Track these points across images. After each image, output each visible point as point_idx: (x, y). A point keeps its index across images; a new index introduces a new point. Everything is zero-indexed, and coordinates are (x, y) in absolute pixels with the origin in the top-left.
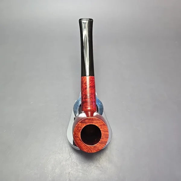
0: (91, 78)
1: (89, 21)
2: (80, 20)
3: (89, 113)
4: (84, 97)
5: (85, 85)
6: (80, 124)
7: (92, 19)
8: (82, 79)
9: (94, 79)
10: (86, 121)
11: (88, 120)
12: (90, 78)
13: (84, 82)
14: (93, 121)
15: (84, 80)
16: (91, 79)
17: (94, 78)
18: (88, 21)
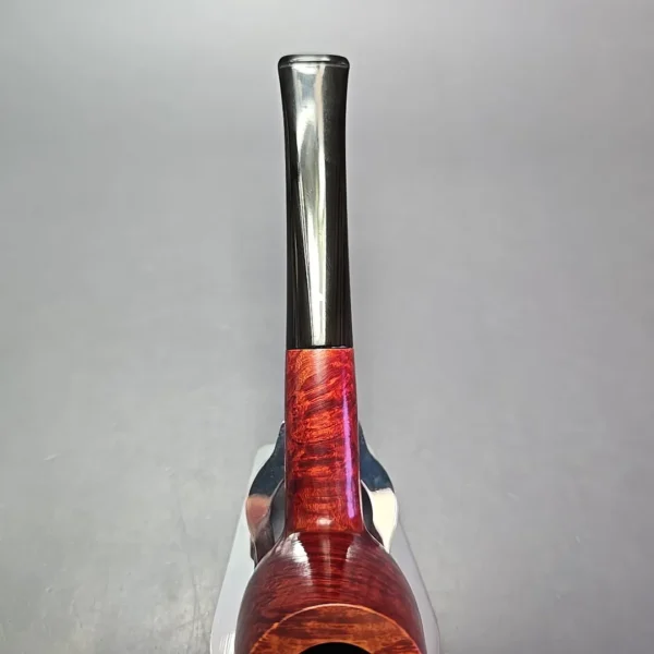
0: (339, 358)
1: (327, 69)
2: (285, 64)
3: (326, 547)
4: (299, 455)
5: (303, 394)
6: (275, 639)
7: (344, 60)
8: (290, 361)
9: (352, 360)
10: (310, 624)
11: (319, 621)
12: (330, 361)
13: (303, 378)
14: (345, 626)
15: (300, 371)
16: (337, 364)
17: (350, 358)
18: (323, 66)
